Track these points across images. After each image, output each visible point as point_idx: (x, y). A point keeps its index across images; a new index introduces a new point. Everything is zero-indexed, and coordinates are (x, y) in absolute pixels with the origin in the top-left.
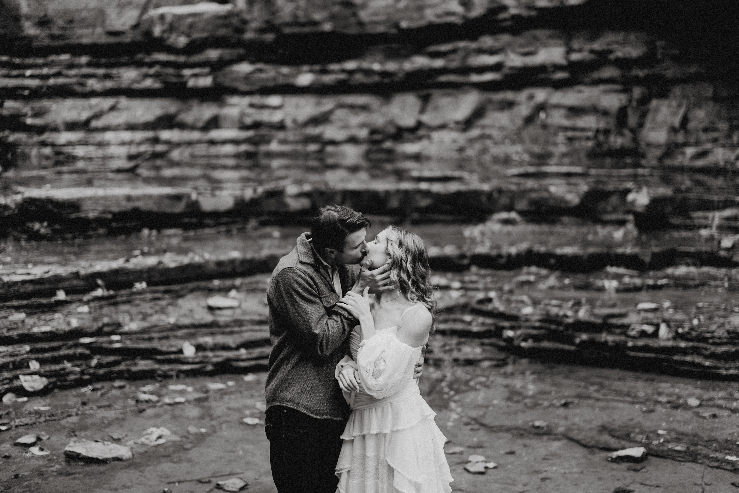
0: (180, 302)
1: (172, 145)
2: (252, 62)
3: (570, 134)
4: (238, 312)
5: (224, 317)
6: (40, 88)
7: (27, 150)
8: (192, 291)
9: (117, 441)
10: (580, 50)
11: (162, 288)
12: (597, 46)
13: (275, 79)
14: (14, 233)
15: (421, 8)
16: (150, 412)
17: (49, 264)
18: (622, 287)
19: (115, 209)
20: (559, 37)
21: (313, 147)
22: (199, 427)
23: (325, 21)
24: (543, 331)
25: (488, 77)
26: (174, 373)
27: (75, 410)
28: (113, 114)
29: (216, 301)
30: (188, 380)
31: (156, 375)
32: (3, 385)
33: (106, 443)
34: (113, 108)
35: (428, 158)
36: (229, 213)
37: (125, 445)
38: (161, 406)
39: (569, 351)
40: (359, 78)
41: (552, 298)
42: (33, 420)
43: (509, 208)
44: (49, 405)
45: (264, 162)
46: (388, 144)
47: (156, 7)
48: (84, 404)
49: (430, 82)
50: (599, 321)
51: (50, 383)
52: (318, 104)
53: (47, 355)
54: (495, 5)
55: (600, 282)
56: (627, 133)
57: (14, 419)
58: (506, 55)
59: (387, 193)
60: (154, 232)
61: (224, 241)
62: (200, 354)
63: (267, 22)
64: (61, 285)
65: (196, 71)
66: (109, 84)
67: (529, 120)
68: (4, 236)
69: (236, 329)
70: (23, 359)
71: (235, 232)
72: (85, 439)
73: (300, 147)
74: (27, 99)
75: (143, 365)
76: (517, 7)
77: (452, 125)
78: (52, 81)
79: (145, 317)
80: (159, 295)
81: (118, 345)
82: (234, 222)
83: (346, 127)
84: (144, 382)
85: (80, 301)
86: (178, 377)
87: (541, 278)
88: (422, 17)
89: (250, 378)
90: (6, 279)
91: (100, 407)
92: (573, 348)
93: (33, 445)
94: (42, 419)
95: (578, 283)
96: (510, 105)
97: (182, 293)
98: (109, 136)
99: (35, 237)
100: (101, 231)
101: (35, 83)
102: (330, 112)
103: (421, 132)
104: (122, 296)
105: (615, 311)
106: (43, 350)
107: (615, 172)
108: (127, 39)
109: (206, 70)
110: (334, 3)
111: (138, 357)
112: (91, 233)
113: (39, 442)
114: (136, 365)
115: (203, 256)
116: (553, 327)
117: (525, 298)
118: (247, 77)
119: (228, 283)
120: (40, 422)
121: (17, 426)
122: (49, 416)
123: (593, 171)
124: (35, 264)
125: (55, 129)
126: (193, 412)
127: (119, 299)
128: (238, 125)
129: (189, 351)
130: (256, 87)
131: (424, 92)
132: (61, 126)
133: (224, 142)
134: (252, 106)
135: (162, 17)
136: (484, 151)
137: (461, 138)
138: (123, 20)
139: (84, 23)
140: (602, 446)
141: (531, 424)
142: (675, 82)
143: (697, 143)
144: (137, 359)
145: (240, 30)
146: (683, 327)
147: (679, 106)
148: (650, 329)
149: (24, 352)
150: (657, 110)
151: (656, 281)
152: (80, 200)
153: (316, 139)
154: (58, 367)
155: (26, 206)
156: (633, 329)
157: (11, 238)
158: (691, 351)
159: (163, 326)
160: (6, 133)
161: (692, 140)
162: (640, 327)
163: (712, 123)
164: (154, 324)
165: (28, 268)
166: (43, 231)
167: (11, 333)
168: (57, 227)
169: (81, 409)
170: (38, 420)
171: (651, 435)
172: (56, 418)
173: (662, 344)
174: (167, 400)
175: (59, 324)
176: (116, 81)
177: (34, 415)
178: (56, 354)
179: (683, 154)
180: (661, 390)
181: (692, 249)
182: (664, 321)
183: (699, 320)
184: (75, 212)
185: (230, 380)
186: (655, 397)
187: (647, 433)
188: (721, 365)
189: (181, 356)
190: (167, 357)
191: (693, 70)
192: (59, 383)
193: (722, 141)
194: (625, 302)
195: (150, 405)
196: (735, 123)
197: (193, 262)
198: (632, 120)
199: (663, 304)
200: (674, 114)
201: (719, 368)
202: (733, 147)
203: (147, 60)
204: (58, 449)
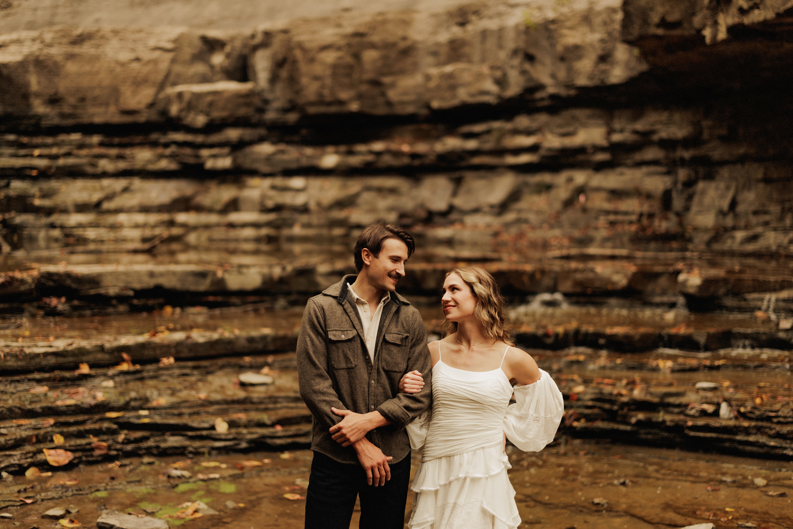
0: (210, 378)
1: (188, 228)
2: (274, 143)
3: (612, 218)
4: (272, 388)
5: (257, 394)
6: (49, 168)
7: (34, 232)
8: (222, 367)
9: (152, 514)
10: (622, 131)
11: (190, 364)
12: (640, 126)
13: (298, 160)
14: (30, 308)
15: (453, 88)
16: (183, 487)
17: (71, 337)
18: (677, 367)
19: (137, 286)
20: (600, 117)
21: (338, 232)
22: (237, 502)
23: (351, 100)
24: (596, 411)
25: (524, 159)
26: (205, 450)
27: (104, 485)
28: (126, 196)
29: (248, 377)
30: (221, 458)
31: (186, 452)
32: (26, 458)
33: (140, 516)
34: (126, 190)
35: (462, 243)
36: (255, 292)
37: (160, 519)
38: (195, 482)
39: (625, 432)
40: (387, 160)
41: (604, 377)
42: (60, 494)
43: (552, 290)
44: (75, 480)
45: (286, 246)
46: (418, 229)
47: (174, 84)
48: (113, 478)
49: (463, 164)
50: (656, 400)
51: (75, 458)
52: (344, 187)
53: (73, 429)
54: (532, 84)
55: (653, 363)
56: (672, 216)
57: (39, 493)
58: (543, 135)
59: (424, 273)
60: (178, 310)
61: (251, 319)
62: (234, 431)
63: (291, 101)
64: (85, 358)
65: (215, 151)
66: (122, 165)
67: (569, 203)
68: (20, 312)
69: (271, 406)
70: (46, 433)
71: (263, 311)
72: (117, 512)
73: (325, 232)
74: (35, 179)
75: (173, 441)
76: (555, 86)
77: (487, 209)
78: (61, 162)
79: (173, 393)
80: (187, 371)
81: (146, 421)
82: (263, 301)
83: (373, 210)
84: (174, 458)
85: (105, 375)
86: (210, 454)
87: (591, 358)
88: (454, 96)
89: (286, 456)
90: (27, 351)
91: (129, 482)
92: (628, 428)
93: (62, 517)
94: (70, 493)
95: (631, 363)
96: (548, 188)
97: (211, 369)
98: (122, 218)
99: (52, 313)
100: (122, 308)
101: (43, 163)
102: (357, 195)
103: (454, 216)
104: (148, 371)
105: (673, 390)
106: (68, 424)
107: (661, 255)
108: (142, 119)
109: (226, 150)
110: (362, 82)
111: (168, 433)
112: (110, 310)
113: (68, 515)
114: (165, 441)
115: (232, 332)
116: (607, 406)
117: (576, 377)
118: (269, 159)
119: (260, 360)
120: (66, 497)
121: (43, 500)
122: (77, 490)
123: (639, 254)
124: (57, 337)
125: (65, 211)
126: (229, 488)
127: (145, 374)
128: (258, 207)
129: (222, 427)
130: (278, 169)
131: (457, 175)
132: (71, 208)
133: (244, 225)
134: (273, 187)
135: (180, 95)
136: (521, 235)
137: (496, 222)
138: (138, 98)
139: (96, 102)
140: (668, 523)
141: (591, 501)
142: (723, 163)
143: (747, 227)
144: (166, 435)
145: (261, 111)
146: (745, 407)
147: (728, 188)
148: (710, 409)
149: (48, 425)
150: (703, 193)
151: (714, 362)
152: (100, 275)
153: (342, 223)
154: (83, 442)
155: (43, 280)
156: (692, 408)
157: (26, 314)
158: (754, 431)
159: (193, 401)
160: (13, 214)
161: (742, 223)
162: (700, 406)
163: (763, 205)
164: (184, 399)
165: (49, 341)
166: (60, 307)
167: (33, 406)
168: (76, 303)
169: (110, 484)
170: (65, 494)
171: (719, 513)
172: (84, 492)
173: (724, 423)
174: (200, 476)
175: (84, 397)
176: (129, 162)
177: (60, 489)
178: (81, 428)
179: (733, 238)
180: (724, 470)
181: (749, 331)
182: (725, 400)
183: (762, 399)
184: (93, 288)
185: (266, 457)
186: (719, 477)
187: (714, 511)
188: (788, 446)
189: (213, 432)
190: (199, 433)
191: (742, 151)
192: (84, 459)
193: (774, 224)
194: (682, 382)
195: (183, 481)
196: (787, 205)
197: (223, 337)
198: (678, 203)
199: (722, 384)
200: (722, 197)
201: (785, 448)
202: (786, 230)
203: (163, 139)
204: (90, 522)
